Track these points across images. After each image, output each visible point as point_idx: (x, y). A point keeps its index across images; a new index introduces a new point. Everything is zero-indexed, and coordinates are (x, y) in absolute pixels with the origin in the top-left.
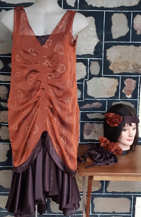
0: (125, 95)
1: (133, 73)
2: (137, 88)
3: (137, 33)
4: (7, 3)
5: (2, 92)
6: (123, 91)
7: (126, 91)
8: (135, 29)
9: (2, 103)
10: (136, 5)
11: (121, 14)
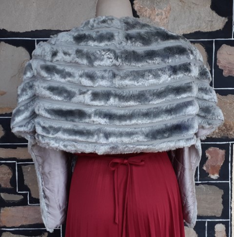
0: (208, 174)
1: (219, 138)
2: (226, 162)
3: (224, 74)
4: (9, 30)
5: (3, 176)
6: (205, 168)
7: (210, 168)
8: (220, 67)
9: (2, 195)
10: (220, 29)
11: (196, 44)
